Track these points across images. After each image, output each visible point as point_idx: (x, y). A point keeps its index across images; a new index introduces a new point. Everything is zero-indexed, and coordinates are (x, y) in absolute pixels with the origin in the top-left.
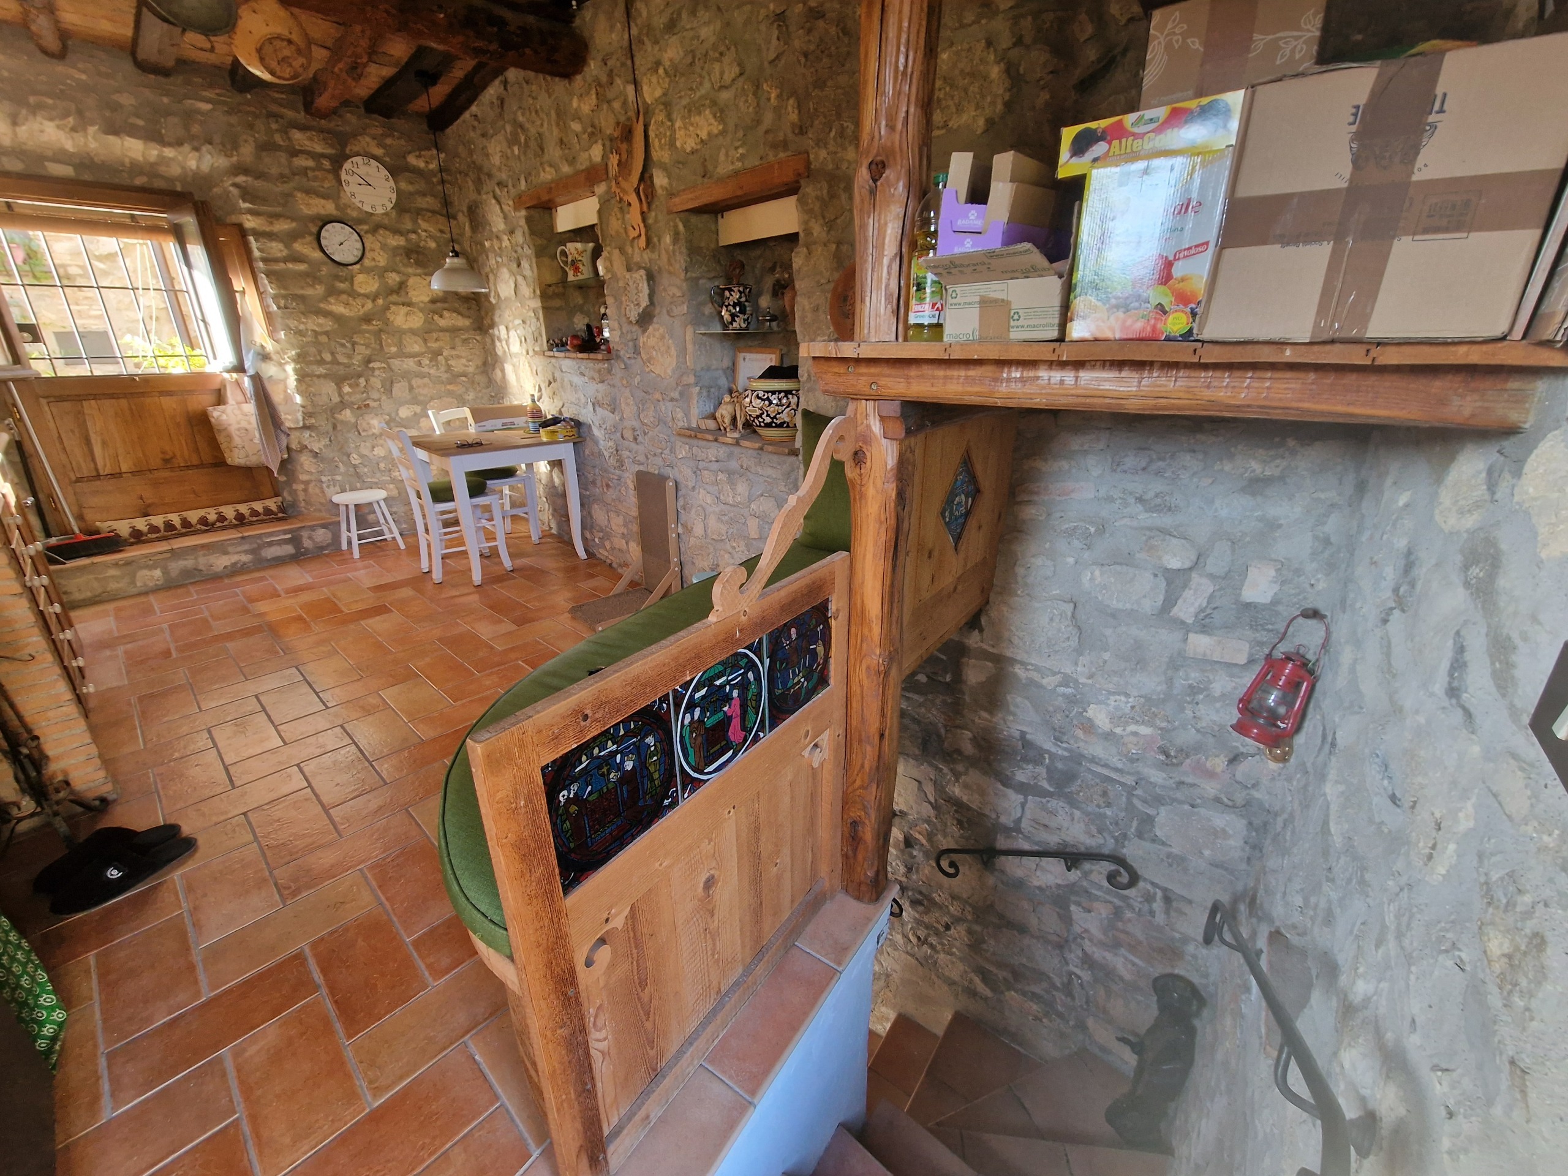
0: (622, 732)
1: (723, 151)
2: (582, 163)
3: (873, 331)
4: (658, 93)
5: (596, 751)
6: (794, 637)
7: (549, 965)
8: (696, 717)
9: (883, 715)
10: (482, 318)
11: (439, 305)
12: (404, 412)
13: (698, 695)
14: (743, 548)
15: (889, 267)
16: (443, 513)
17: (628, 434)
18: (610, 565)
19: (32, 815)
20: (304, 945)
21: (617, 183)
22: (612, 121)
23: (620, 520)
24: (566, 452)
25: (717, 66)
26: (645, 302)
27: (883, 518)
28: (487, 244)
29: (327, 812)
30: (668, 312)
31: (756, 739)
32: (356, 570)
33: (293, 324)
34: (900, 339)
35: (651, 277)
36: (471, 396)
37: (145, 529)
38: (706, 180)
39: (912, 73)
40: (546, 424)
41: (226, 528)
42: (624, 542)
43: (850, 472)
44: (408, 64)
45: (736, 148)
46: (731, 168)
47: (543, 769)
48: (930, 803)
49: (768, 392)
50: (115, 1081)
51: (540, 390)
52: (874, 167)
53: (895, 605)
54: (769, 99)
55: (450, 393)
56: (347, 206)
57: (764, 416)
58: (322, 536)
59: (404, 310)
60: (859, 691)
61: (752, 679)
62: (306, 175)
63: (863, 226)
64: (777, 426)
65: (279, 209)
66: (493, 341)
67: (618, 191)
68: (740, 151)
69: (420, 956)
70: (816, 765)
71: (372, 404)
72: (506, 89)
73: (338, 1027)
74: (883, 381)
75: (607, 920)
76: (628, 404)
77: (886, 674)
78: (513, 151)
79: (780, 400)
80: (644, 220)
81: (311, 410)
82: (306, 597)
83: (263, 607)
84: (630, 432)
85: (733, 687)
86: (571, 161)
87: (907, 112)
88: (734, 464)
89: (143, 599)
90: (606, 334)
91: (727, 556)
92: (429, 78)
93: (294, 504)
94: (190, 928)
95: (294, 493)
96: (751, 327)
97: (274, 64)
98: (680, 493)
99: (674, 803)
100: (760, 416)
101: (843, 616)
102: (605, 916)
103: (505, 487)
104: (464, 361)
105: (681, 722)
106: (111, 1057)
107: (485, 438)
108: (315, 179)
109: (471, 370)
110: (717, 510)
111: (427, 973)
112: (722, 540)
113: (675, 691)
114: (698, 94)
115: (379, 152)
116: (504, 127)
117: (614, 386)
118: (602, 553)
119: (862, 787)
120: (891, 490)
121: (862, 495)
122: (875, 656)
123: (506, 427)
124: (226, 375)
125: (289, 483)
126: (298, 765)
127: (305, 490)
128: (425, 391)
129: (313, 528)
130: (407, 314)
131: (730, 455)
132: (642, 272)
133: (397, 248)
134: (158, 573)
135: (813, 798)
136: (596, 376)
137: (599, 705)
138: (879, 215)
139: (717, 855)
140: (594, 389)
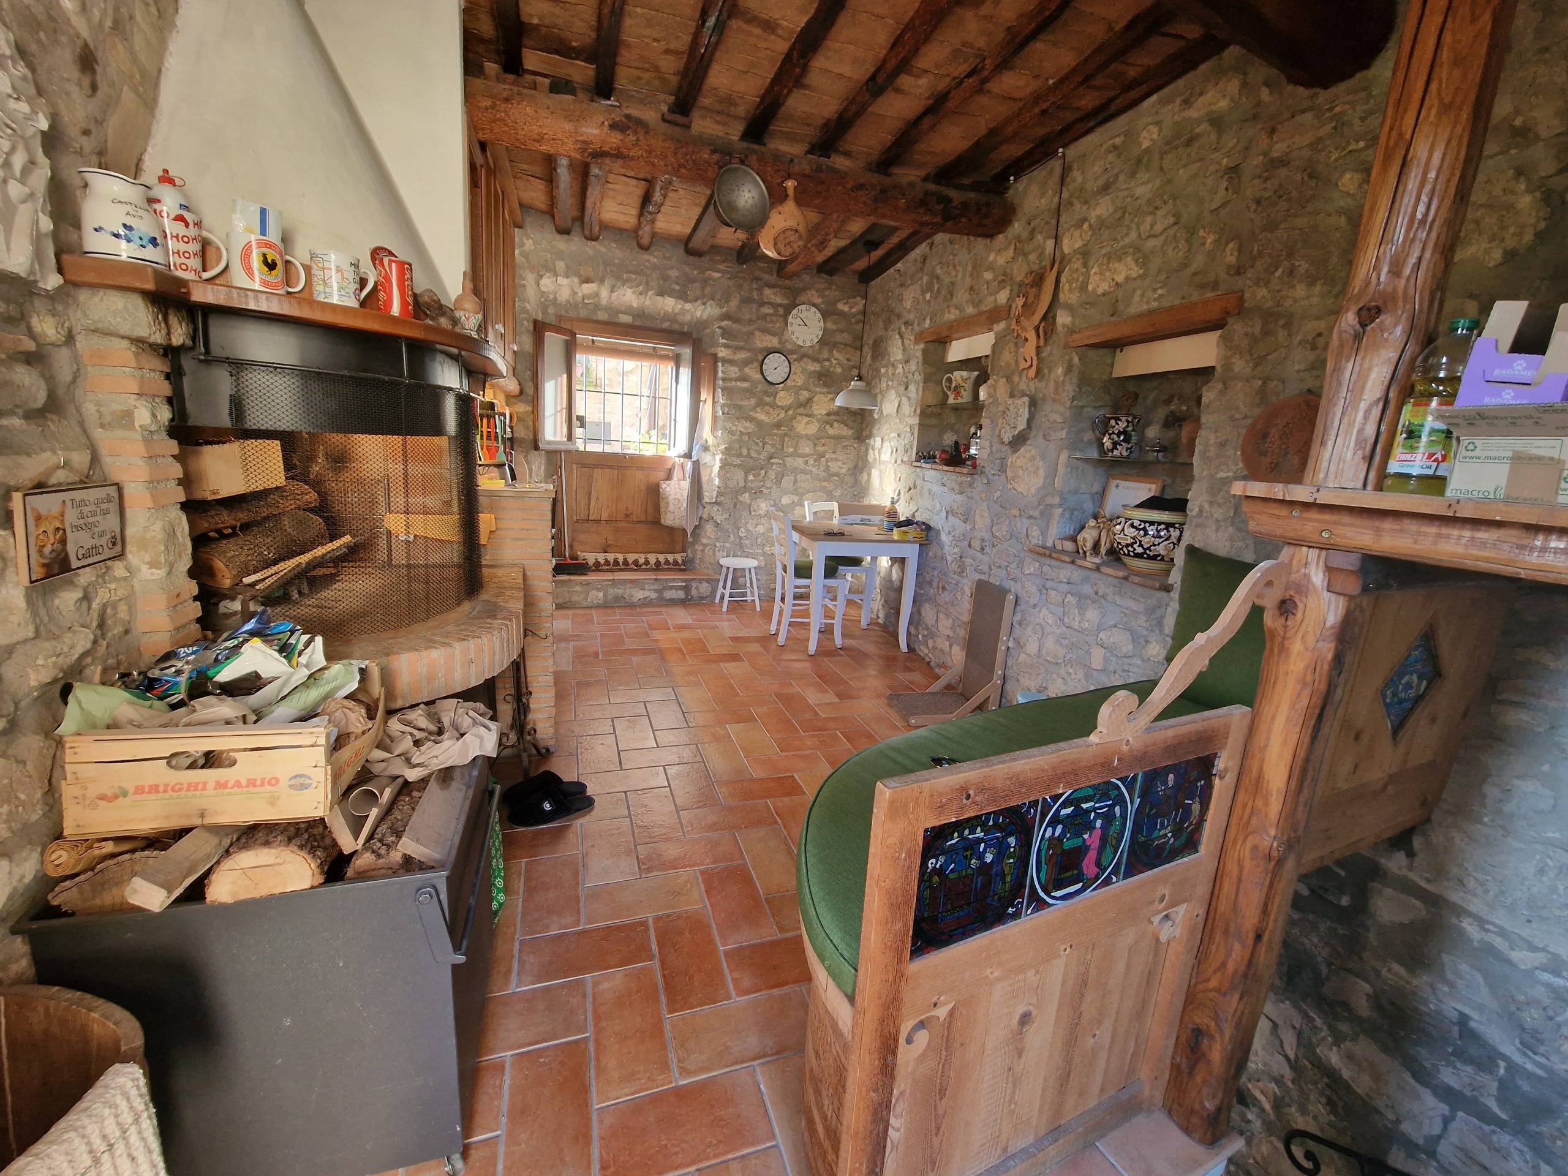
0: (991, 823)
1: (1139, 292)
2: (988, 304)
3: (1331, 476)
4: (1078, 244)
5: (967, 832)
6: (1171, 783)
7: (881, 1021)
8: (1057, 834)
9: (1265, 911)
10: (862, 430)
11: (832, 417)
12: (786, 500)
13: (1064, 812)
14: (1080, 675)
15: (1368, 412)
16: (796, 587)
17: (976, 544)
18: (929, 663)
19: (512, 746)
20: (649, 916)
21: (1018, 322)
22: (1025, 269)
23: (948, 623)
24: (911, 552)
25: (1149, 219)
26: (1022, 425)
27: (1309, 678)
28: (883, 370)
29: (678, 812)
30: (1044, 436)
31: (1107, 882)
32: (721, 620)
33: (729, 425)
34: (1369, 487)
35: (1033, 404)
36: (837, 493)
37: (602, 562)
38: (1113, 319)
39: (1434, 220)
40: (900, 525)
41: (647, 570)
42: (947, 643)
43: (1270, 620)
44: (862, 236)
45: (1155, 290)
46: (1145, 307)
47: (926, 831)
48: (1287, 1057)
49: (1145, 522)
50: (522, 963)
51: (899, 494)
52: (1364, 312)
53: (1306, 783)
54: (1204, 244)
55: (823, 488)
56: (786, 341)
57: (1135, 546)
58: (705, 588)
59: (806, 419)
60: (1235, 871)
61: (1118, 815)
62: (765, 319)
63: (1338, 370)
64: (1149, 558)
65: (742, 344)
66: (867, 450)
67: (1016, 328)
68: (1160, 292)
69: (728, 967)
70: (1163, 939)
71: (765, 491)
72: (931, 248)
73: (663, 998)
74: (1340, 530)
75: (935, 1005)
76: (982, 516)
77: (1280, 862)
78: (924, 298)
79: (1158, 531)
80: (1038, 354)
81: (723, 490)
82: (687, 634)
83: (657, 634)
84: (979, 542)
85: (1097, 816)
86: (976, 305)
87: (1420, 259)
88: (1087, 589)
89: (587, 611)
90: (973, 451)
91: (1060, 681)
92: (873, 245)
93: (692, 561)
94: (581, 867)
95: (694, 551)
96: (1133, 456)
97: (782, 247)
98: (1018, 608)
99: (1016, 915)
100: (1132, 545)
101: (1230, 778)
102: (935, 999)
103: (848, 575)
104: (840, 463)
105: (1043, 833)
106: (522, 942)
107: (847, 529)
108: (771, 322)
109: (843, 471)
110: (1058, 631)
111: (731, 986)
112: (1057, 664)
113: (1044, 799)
114: (1122, 243)
115: (818, 301)
116: (922, 278)
117: (972, 498)
118: (923, 651)
119: (1217, 990)
120: (1328, 650)
121: (1283, 649)
122: (1269, 837)
123: (863, 523)
124: (677, 459)
125: (693, 544)
126: (664, 767)
127: (702, 551)
128: (805, 485)
129: (700, 581)
130: (807, 423)
131: (1085, 580)
132: (1026, 399)
133: (814, 372)
134: (601, 595)
135: (1150, 976)
136: (957, 488)
137: (982, 789)
138: (1363, 359)
139: (1039, 991)
140: (954, 499)
